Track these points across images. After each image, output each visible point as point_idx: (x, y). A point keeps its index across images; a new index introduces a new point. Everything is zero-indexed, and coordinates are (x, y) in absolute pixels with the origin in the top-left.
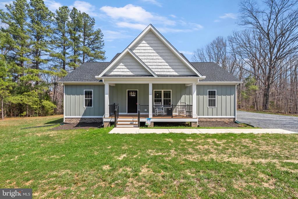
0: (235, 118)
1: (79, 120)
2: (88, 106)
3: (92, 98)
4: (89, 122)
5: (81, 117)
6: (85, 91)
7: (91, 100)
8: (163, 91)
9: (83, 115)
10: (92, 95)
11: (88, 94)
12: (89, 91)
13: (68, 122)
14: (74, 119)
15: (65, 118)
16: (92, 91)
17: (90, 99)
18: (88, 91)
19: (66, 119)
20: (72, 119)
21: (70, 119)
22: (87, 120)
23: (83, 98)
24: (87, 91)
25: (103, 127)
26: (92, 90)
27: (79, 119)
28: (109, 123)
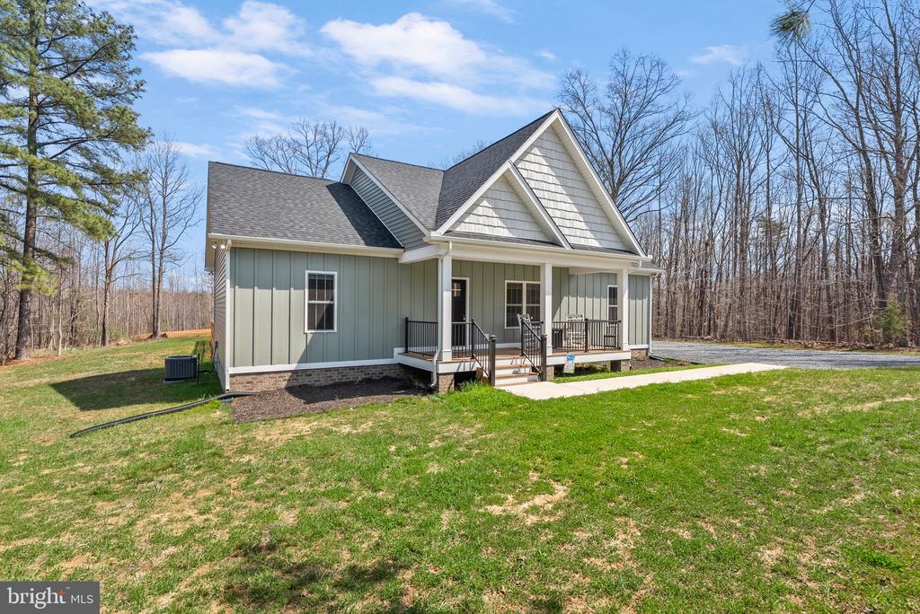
0: (647, 349)
1: (287, 378)
2: (320, 327)
3: (332, 299)
4: (323, 383)
5: (293, 367)
6: (310, 275)
7: (330, 307)
8: (525, 283)
9: (301, 361)
10: (336, 290)
11: (320, 285)
12: (323, 276)
13: (240, 389)
14: (267, 376)
15: (232, 376)
16: (332, 276)
17: (328, 302)
18: (319, 275)
19: (234, 380)
20: (260, 377)
21: (249, 378)
22: (315, 377)
23: (301, 297)
24: (314, 275)
25: (431, 391)
26: (336, 273)
27: (287, 376)
28: (452, 376)
